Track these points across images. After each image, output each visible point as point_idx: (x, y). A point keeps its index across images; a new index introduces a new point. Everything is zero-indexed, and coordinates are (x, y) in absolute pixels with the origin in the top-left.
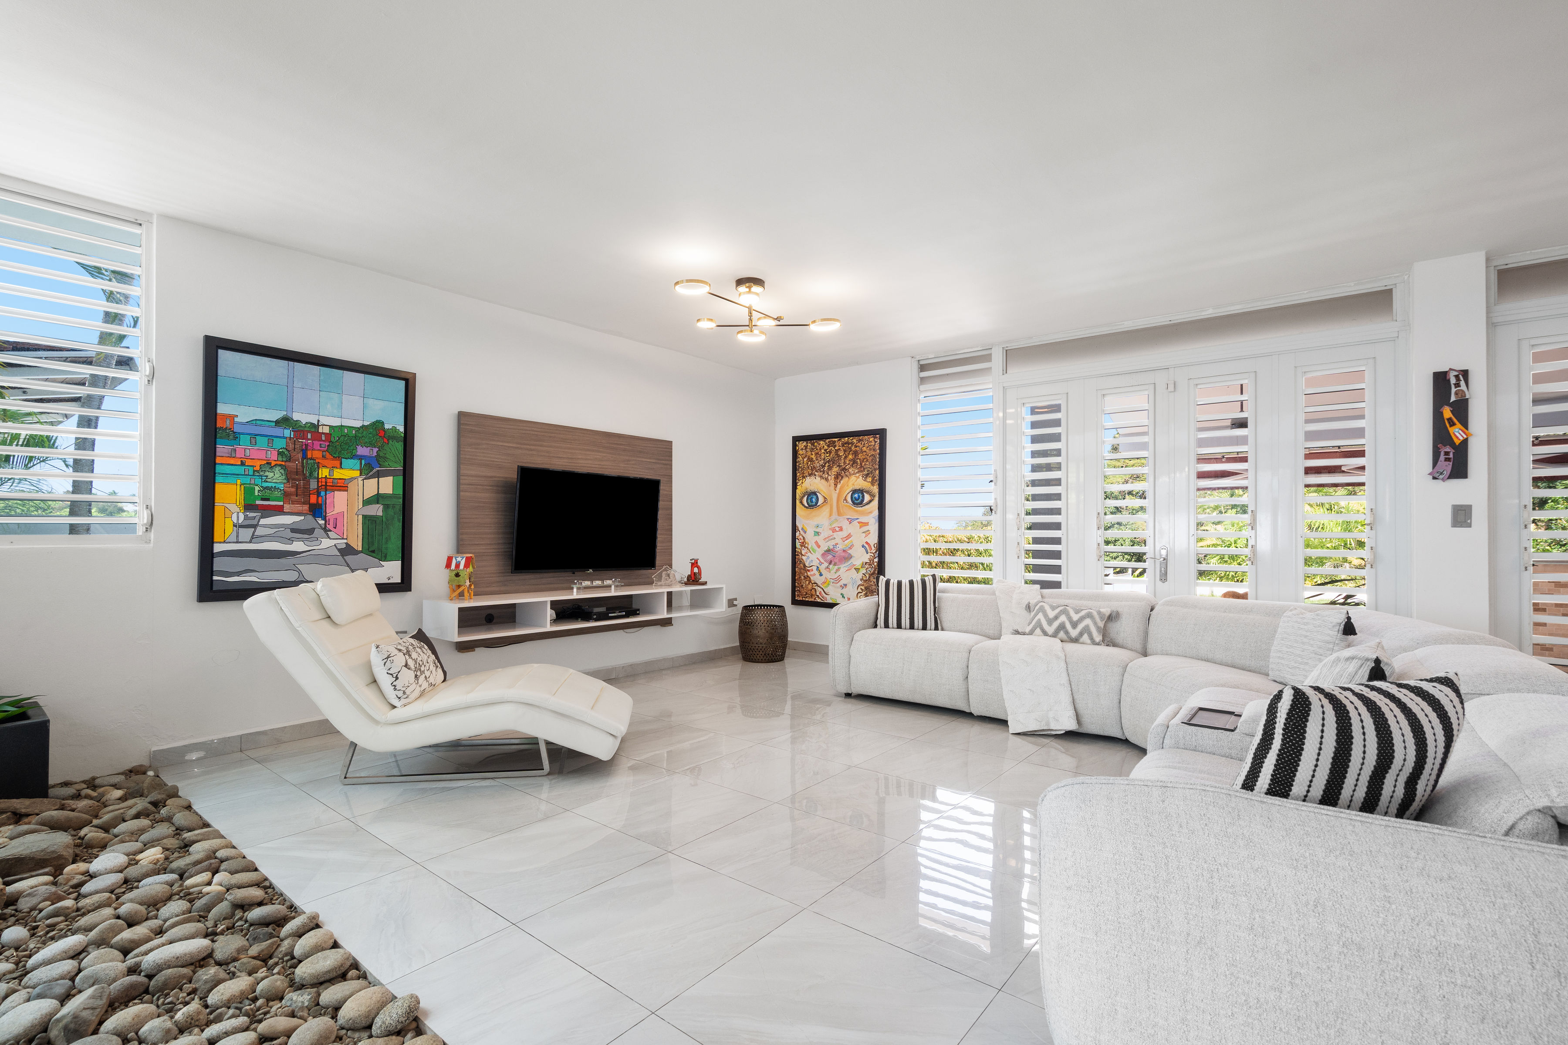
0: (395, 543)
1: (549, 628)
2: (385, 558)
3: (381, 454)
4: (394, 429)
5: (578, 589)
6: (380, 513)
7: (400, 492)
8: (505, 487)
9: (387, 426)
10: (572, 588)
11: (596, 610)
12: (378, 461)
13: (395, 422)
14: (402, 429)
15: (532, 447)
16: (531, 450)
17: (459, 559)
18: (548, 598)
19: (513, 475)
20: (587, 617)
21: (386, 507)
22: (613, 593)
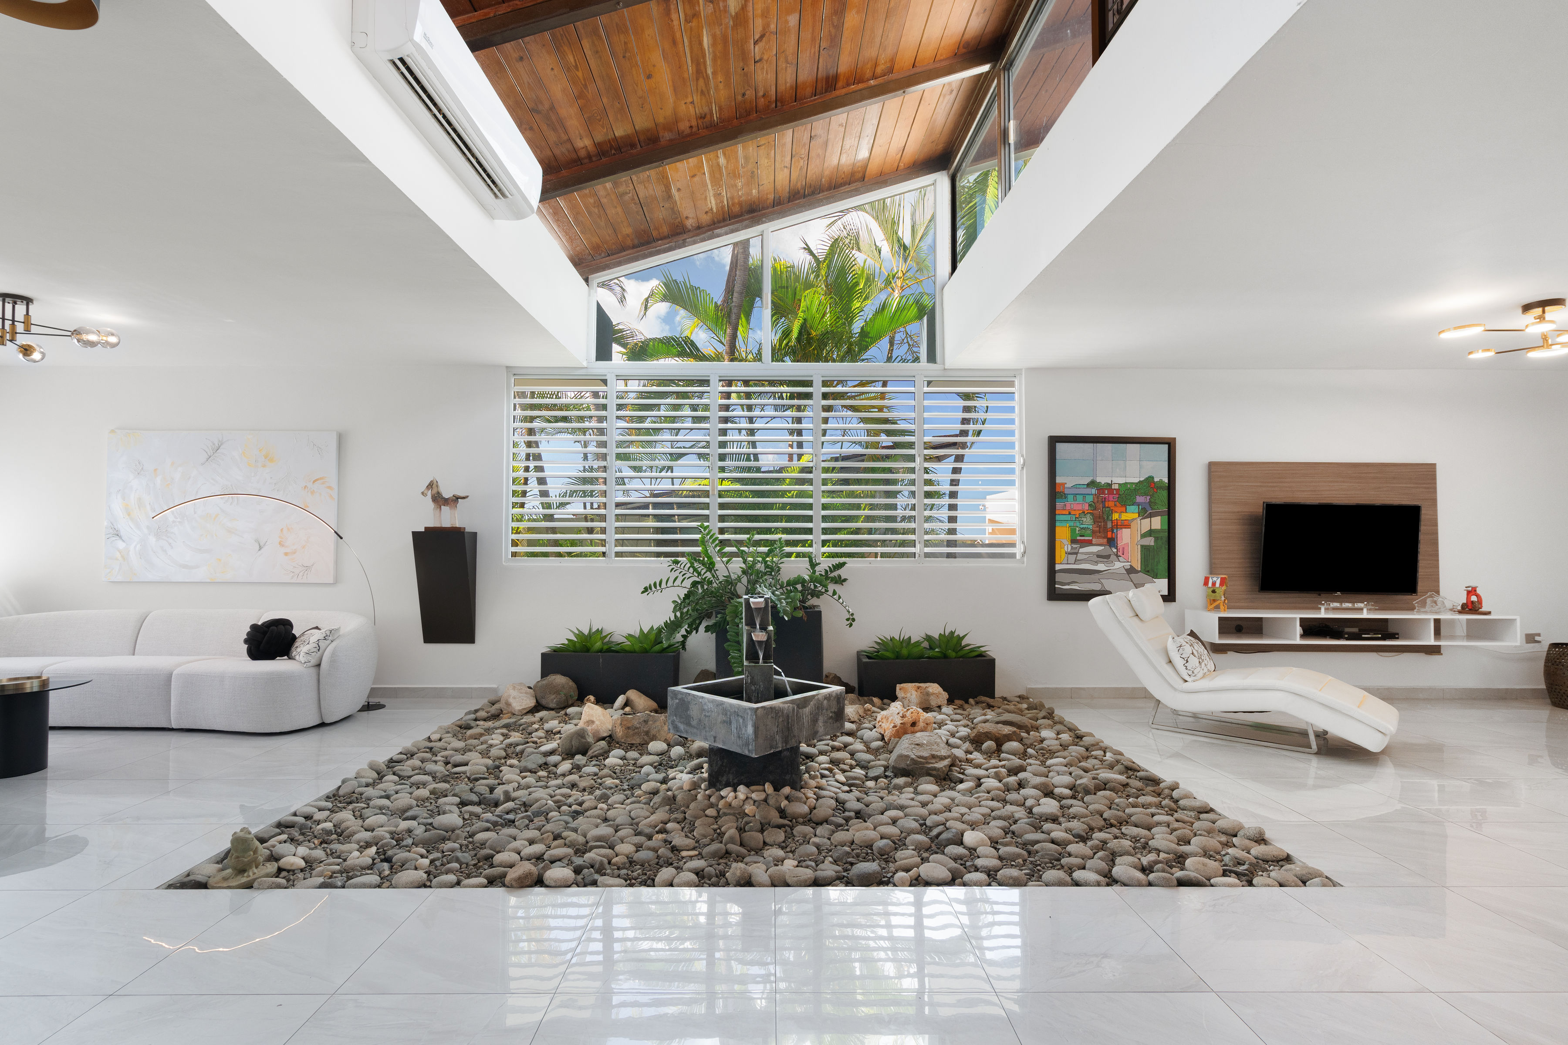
0: (1163, 565)
1: (1298, 641)
2: (1156, 576)
3: (1152, 500)
4: (1161, 481)
5: (1326, 609)
6: (1152, 543)
7: (1166, 527)
8: (1252, 520)
9: (1156, 480)
10: (1320, 609)
11: (1347, 630)
12: (1150, 505)
13: (1162, 476)
14: (1166, 480)
15: (1275, 484)
16: (1274, 487)
17: (1215, 579)
18: (1298, 615)
19: (1260, 510)
20: (1338, 635)
21: (1156, 539)
22: (1365, 615)
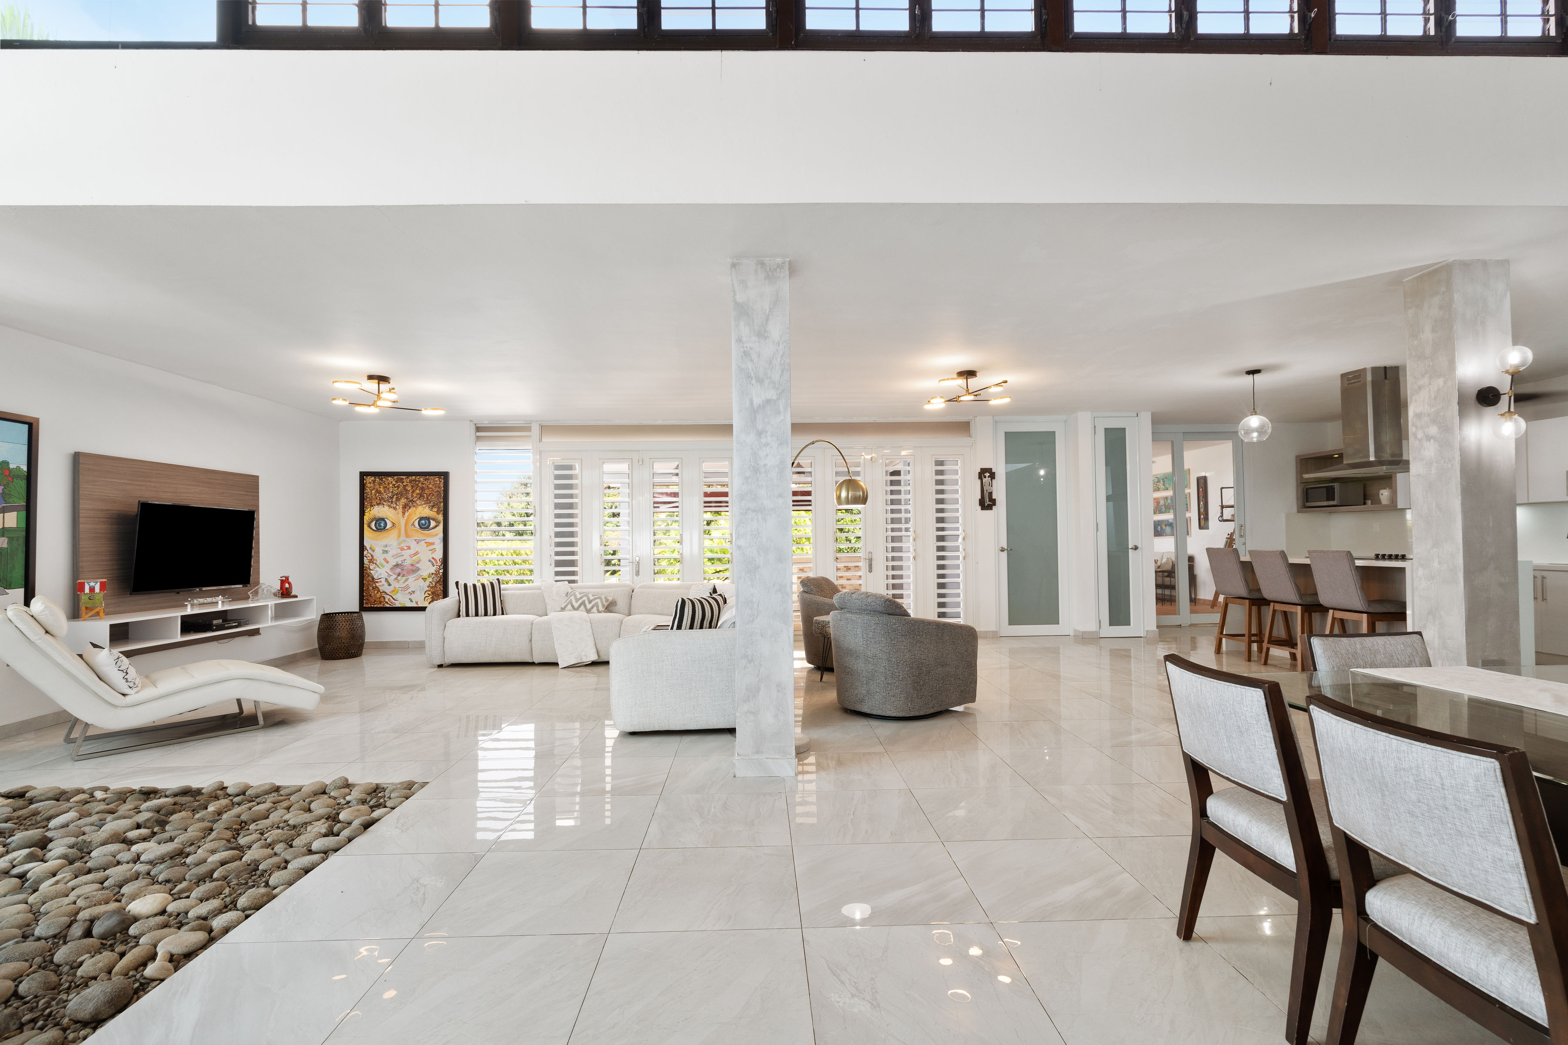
0: (19, 572)
1: (179, 638)
2: (10, 587)
3: (7, 491)
4: (18, 468)
5: (192, 605)
6: (5, 545)
7: (23, 525)
8: (121, 520)
9: (12, 466)
10: (187, 605)
11: (215, 622)
12: (3, 498)
13: (19, 462)
14: (25, 468)
15: (142, 483)
16: (141, 485)
17: (92, 584)
18: (177, 614)
19: (135, 509)
20: (208, 628)
21: (11, 540)
22: (220, 607)
